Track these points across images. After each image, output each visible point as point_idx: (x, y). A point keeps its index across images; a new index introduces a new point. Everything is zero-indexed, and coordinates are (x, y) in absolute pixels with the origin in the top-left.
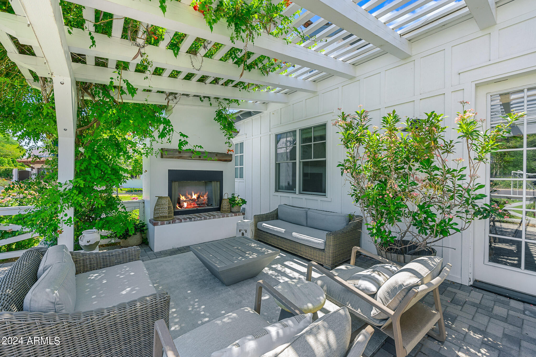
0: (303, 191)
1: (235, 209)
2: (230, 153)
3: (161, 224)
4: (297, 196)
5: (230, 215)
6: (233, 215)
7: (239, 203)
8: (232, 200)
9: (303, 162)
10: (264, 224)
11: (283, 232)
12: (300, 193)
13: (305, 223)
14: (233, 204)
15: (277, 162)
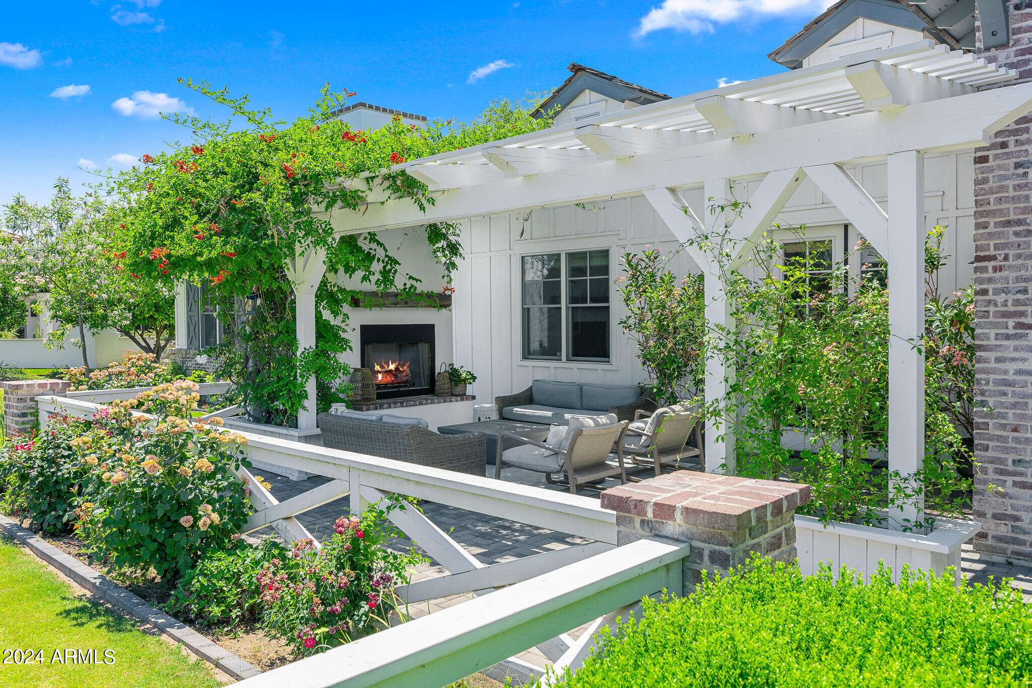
0: (574, 355)
1: (458, 390)
2: (448, 293)
3: (367, 410)
4: (563, 364)
5: (454, 398)
6: (459, 398)
7: (466, 379)
8: (454, 376)
9: (573, 308)
10: (515, 409)
11: (550, 415)
12: (568, 360)
13: (578, 405)
14: (455, 380)
15: (525, 306)
